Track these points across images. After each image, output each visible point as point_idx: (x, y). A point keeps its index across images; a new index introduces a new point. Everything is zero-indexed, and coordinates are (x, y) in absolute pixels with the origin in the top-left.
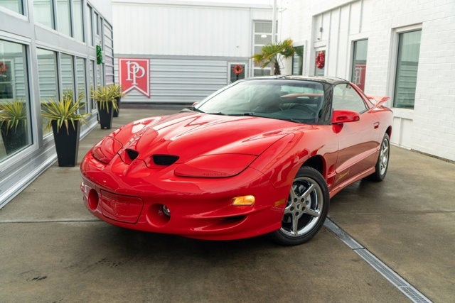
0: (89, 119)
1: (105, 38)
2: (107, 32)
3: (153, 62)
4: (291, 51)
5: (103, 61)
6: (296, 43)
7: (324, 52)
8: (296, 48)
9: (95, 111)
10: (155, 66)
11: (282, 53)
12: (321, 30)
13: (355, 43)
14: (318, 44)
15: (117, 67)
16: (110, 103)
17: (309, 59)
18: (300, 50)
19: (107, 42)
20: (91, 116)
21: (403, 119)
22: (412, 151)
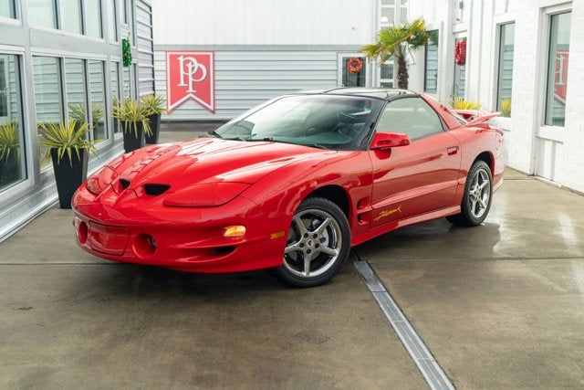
0: (110, 146)
1: (138, 26)
2: (141, 16)
3: (219, 56)
4: (422, 38)
5: (134, 61)
6: (430, 25)
7: (465, 39)
8: (429, 32)
9: (119, 136)
10: (222, 62)
11: (409, 41)
12: (462, 6)
13: (501, 27)
14: (458, 28)
15: (162, 65)
16: (140, 124)
17: (445, 50)
18: (434, 35)
19: (142, 32)
20: (113, 143)
21: (555, 142)
22: (563, 188)
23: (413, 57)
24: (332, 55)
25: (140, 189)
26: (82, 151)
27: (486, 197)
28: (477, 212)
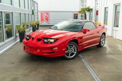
0: (30, 30)
1: (35, 7)
2: (36, 5)
3: (50, 13)
4: (90, 10)
5: (34, 14)
6: (91, 7)
7: (98, 10)
8: (91, 9)
9: (31, 28)
11: (87, 10)
12: (97, 4)
13: (105, 8)
14: (96, 8)
15: (39, 15)
16: (35, 26)
17: (94, 12)
18: (92, 9)
20: (30, 29)
21: (116, 30)
22: (118, 39)
23: (88, 14)
24: (71, 13)
25: (36, 40)
26: (24, 31)
27: (104, 41)
28: (102, 44)
